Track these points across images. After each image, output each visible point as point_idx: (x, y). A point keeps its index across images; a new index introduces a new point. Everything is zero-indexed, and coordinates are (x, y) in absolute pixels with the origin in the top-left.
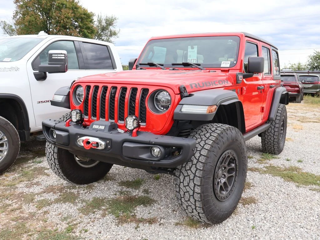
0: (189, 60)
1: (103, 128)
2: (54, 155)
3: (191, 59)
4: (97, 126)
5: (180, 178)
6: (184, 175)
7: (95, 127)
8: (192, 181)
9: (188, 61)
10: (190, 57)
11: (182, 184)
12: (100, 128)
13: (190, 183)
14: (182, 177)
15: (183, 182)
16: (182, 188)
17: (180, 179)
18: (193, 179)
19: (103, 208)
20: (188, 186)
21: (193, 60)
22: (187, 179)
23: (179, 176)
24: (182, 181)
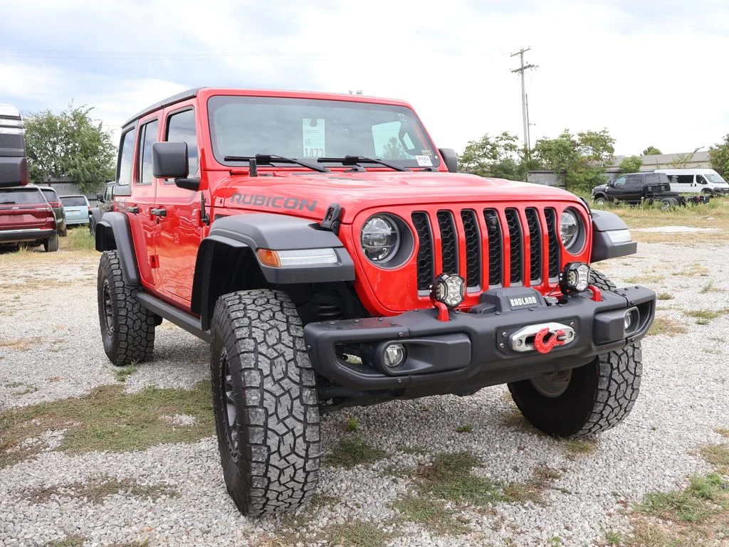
0: (306, 149)
1: (532, 300)
2: (307, 435)
3: (312, 149)
4: (519, 299)
5: (612, 361)
6: (617, 354)
7: (517, 304)
8: (631, 360)
9: (305, 152)
10: (309, 144)
11: (616, 371)
12: (527, 302)
13: (630, 365)
14: (614, 361)
15: (618, 368)
16: (616, 378)
17: (612, 364)
18: (633, 356)
19: (448, 506)
20: (627, 369)
21: (315, 152)
22: (624, 358)
23: (609, 359)
24: (615, 366)
